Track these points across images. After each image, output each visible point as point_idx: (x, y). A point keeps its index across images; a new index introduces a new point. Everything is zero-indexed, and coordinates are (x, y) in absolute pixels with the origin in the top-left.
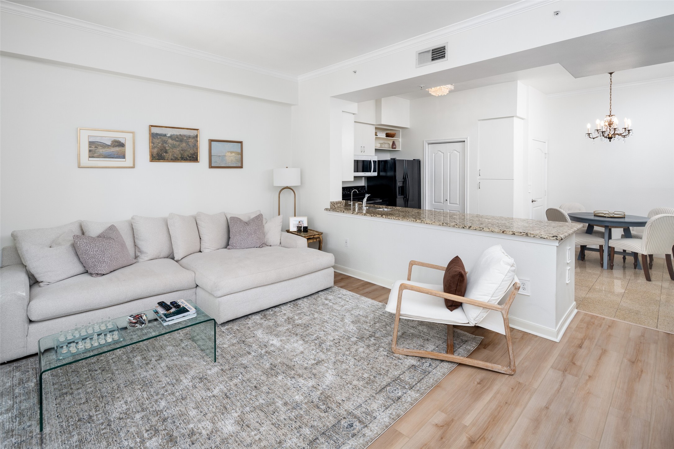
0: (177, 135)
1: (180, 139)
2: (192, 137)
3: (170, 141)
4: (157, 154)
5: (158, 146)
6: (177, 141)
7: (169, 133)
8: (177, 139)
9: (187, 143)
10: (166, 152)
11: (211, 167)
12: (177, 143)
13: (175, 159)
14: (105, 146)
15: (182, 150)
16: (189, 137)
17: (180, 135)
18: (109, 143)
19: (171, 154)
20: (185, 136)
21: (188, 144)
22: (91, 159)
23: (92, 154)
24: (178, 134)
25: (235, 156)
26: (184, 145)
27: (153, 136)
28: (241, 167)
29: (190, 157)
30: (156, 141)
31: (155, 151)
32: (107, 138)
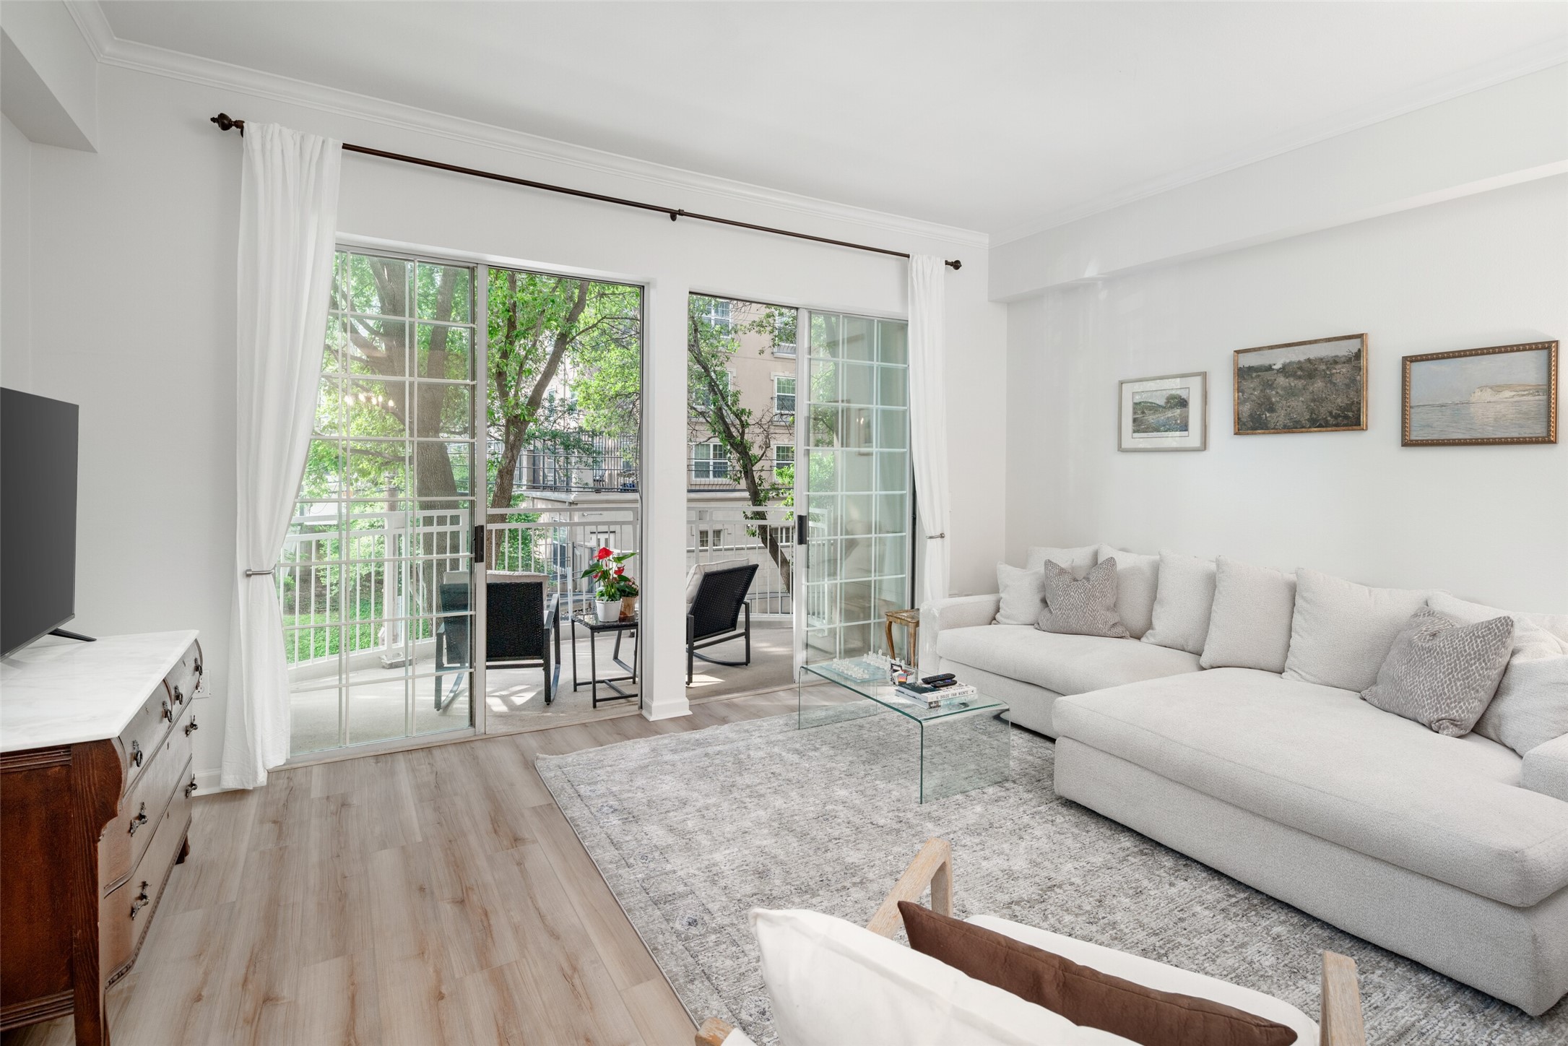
0: (1299, 362)
1: (1308, 371)
2: (1343, 359)
3: (1282, 380)
4: (1251, 416)
5: (1253, 398)
6: (1300, 377)
7: (1279, 358)
8: (1299, 373)
9: (1328, 379)
10: (1272, 409)
11: (1407, 443)
12: (1300, 383)
13: (1293, 427)
14: (1154, 408)
15: (1314, 400)
16: (1335, 361)
17: (1309, 360)
18: (1162, 402)
19: (1283, 413)
20: (1321, 360)
21: (1331, 382)
22: (1136, 435)
23: (1140, 426)
24: (1302, 358)
25: (1516, 399)
26: (1319, 384)
27: (1243, 374)
28: (1548, 439)
29: (1336, 417)
30: (1249, 385)
31: (1246, 408)
32: (1157, 392)
